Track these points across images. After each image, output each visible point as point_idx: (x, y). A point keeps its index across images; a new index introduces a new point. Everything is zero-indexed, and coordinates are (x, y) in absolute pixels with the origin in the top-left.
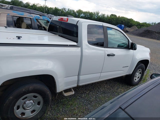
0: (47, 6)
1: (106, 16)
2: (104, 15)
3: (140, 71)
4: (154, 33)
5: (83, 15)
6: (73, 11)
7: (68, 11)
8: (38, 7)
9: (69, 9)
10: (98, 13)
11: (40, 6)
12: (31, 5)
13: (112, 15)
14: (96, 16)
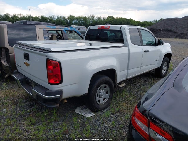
0: (32, 16)
1: (102, 19)
2: (99, 18)
3: (165, 64)
4: (159, 31)
5: (76, 21)
6: (64, 18)
7: (57, 19)
8: (20, 18)
9: (58, 16)
10: (93, 17)
11: (22, 16)
12: (10, 17)
13: (109, 17)
14: (91, 21)
